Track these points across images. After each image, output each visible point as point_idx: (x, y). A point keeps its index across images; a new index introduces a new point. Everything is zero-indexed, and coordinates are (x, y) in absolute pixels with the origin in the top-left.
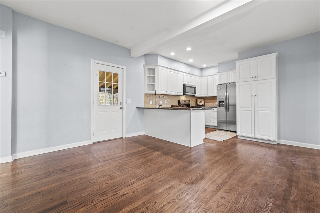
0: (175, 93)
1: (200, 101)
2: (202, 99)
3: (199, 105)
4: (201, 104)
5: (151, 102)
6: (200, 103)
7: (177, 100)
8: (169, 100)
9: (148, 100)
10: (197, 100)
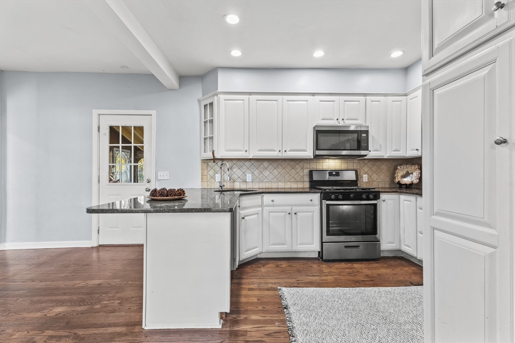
0: (277, 152)
1: (404, 172)
2: (413, 164)
3: (399, 183)
4: (407, 180)
5: (218, 177)
6: (404, 176)
7: (306, 171)
8: (276, 172)
9: (211, 172)
10: (396, 169)
